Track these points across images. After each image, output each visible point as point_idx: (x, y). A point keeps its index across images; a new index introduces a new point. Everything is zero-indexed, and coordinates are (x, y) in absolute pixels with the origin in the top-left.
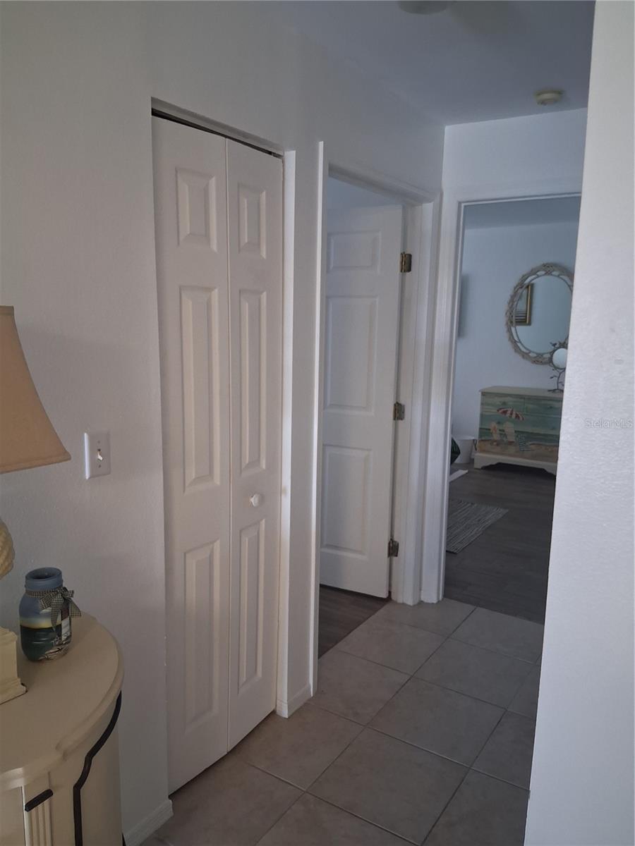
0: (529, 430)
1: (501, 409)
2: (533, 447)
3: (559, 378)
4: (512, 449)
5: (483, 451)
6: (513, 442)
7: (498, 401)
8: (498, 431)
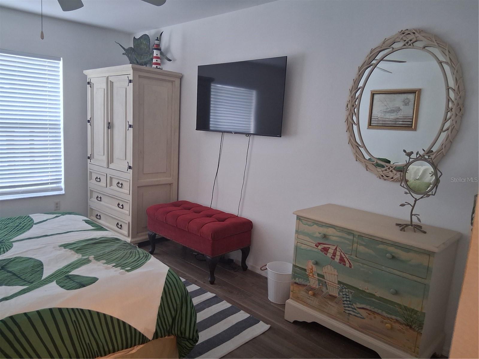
0: (361, 285)
1: (320, 244)
2: (364, 313)
3: (413, 207)
4: (334, 308)
5: (297, 299)
6: (335, 297)
7: (318, 231)
8: (316, 276)
